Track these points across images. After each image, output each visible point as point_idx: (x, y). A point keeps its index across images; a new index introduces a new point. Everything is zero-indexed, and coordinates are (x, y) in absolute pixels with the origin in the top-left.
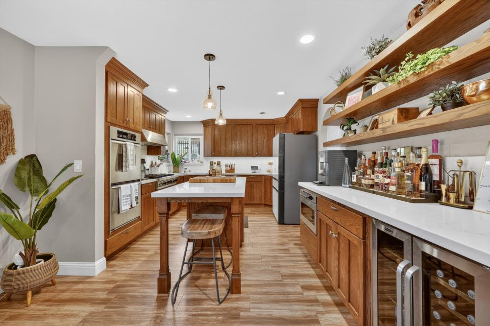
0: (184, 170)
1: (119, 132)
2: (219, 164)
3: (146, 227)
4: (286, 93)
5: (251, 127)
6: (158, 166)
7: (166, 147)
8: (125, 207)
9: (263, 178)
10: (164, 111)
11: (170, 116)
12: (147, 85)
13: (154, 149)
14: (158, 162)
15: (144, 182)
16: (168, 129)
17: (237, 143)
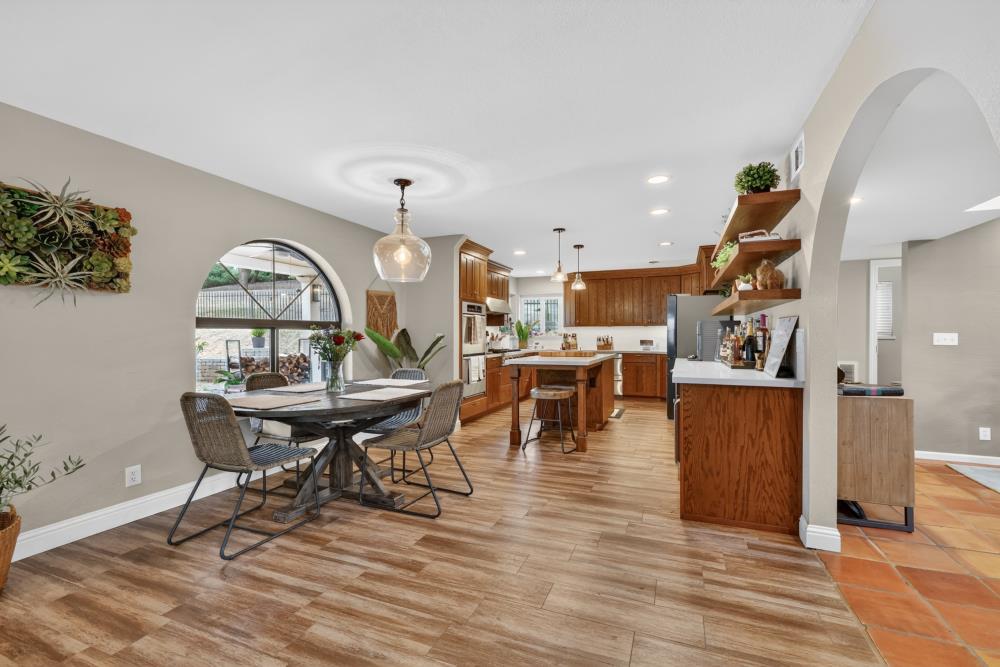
0: (534, 345)
1: (469, 306)
2: (574, 336)
3: (491, 406)
4: (672, 243)
5: (640, 280)
6: (500, 339)
7: (510, 316)
8: (474, 378)
9: (659, 359)
10: (508, 269)
11: (514, 274)
12: (491, 252)
13: (495, 319)
14: (500, 333)
15: (489, 356)
16: (512, 290)
17: (617, 305)
